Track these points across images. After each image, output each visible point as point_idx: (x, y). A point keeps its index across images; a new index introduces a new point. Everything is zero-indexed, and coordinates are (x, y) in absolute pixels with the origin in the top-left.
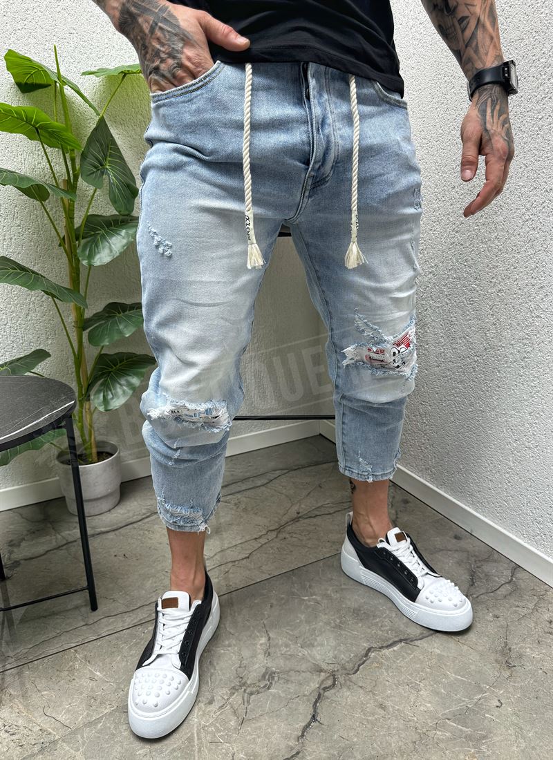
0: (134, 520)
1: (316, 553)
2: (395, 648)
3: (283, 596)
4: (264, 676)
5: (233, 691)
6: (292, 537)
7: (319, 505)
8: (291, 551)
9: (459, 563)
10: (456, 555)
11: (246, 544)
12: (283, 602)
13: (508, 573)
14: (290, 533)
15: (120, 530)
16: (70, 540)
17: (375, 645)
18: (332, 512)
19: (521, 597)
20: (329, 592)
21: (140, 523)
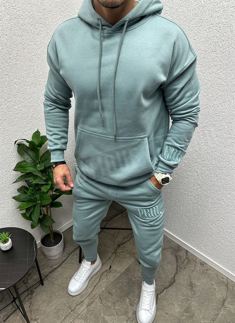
0: (64, 260)
1: (130, 260)
2: (164, 292)
3: (127, 281)
4: (133, 313)
5: (127, 321)
6: (120, 254)
7: (124, 237)
8: (123, 261)
9: (172, 254)
10: (170, 250)
11: (107, 261)
12: (128, 283)
13: (185, 254)
14: (119, 253)
15: (62, 265)
16: (46, 275)
17: (159, 293)
18: (129, 239)
19: (191, 263)
20: (139, 275)
21: (67, 260)
